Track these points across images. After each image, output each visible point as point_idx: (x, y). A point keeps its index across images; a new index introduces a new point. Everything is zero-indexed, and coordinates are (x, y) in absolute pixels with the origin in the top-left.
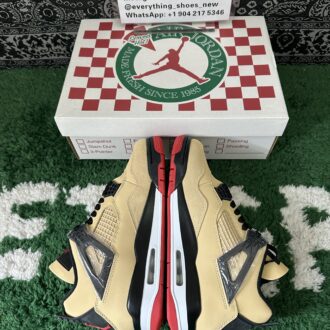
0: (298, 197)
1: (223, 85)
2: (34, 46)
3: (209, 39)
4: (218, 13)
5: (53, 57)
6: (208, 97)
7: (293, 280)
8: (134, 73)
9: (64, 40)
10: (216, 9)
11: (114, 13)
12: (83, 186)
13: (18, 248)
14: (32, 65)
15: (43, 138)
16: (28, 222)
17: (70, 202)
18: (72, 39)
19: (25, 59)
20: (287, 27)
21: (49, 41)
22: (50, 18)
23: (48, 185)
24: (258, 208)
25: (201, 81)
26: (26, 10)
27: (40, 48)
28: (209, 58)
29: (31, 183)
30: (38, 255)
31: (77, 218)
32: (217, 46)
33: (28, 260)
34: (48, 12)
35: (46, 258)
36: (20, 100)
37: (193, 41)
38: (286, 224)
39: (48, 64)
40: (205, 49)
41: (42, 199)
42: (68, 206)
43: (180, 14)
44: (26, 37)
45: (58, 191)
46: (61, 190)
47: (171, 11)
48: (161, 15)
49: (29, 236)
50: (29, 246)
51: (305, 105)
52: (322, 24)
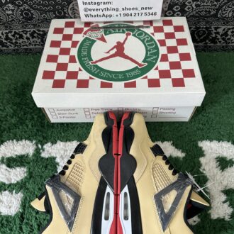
0: (212, 149)
1: (157, 69)
2: (17, 39)
3: (146, 34)
4: (152, 14)
5: (31, 47)
6: (146, 77)
7: (210, 211)
8: (91, 59)
9: (39, 34)
10: (151, 11)
11: (76, 14)
12: (54, 143)
13: (5, 190)
14: (16, 52)
15: (24, 107)
16: (13, 171)
17: (44, 155)
18: (45, 34)
19: (10, 48)
20: (202, 25)
21: (28, 35)
22: (28, 18)
23: (28, 142)
24: (184, 158)
25: (140, 65)
26: (10, 12)
27: (21, 40)
28: (146, 48)
29: (15, 140)
30: (20, 195)
31: (49, 167)
32: (152, 40)
33: (13, 199)
34: (27, 14)
35: (26, 198)
36: (7, 78)
37: (134, 35)
38: (204, 170)
39: (27, 52)
40: (143, 41)
41: (23, 153)
42: (43, 158)
43: (125, 15)
44: (11, 32)
45: (35, 147)
46: (37, 146)
47: (118, 13)
48: (110, 16)
49: (14, 181)
50: (13, 189)
51: (216, 81)
52: (227, 23)
